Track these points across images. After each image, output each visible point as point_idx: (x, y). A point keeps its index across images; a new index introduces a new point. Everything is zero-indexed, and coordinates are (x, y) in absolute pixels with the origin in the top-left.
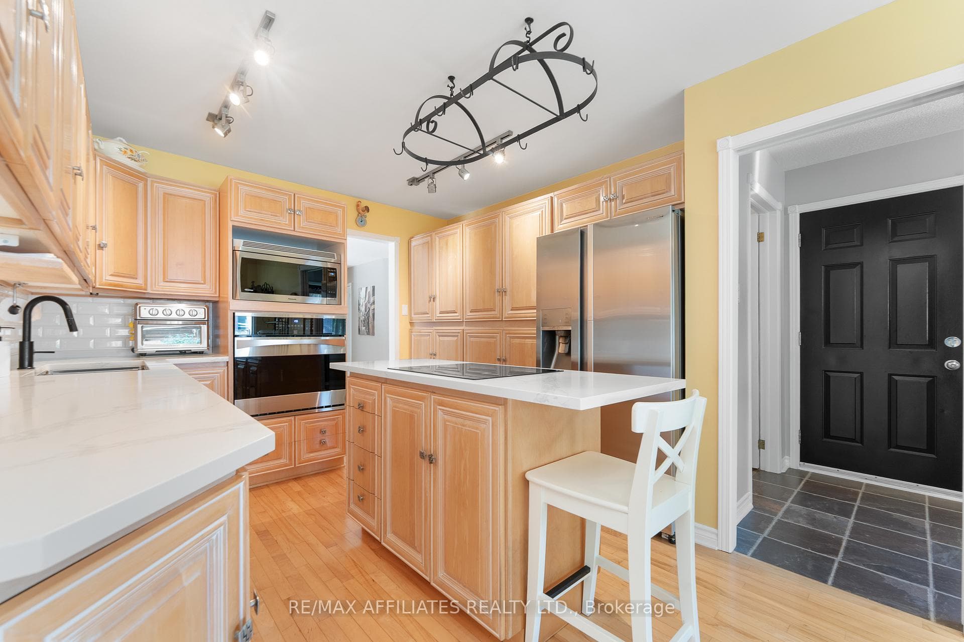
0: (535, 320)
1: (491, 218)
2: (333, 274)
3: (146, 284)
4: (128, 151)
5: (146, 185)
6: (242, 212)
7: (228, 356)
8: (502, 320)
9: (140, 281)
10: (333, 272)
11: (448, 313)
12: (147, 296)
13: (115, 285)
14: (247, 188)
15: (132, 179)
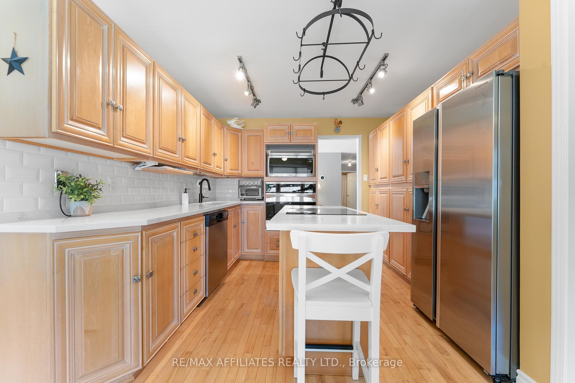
0: (412, 182)
1: (401, 113)
2: (311, 161)
3: (242, 172)
4: (237, 122)
5: (242, 134)
6: (269, 138)
7: (264, 201)
8: (407, 182)
9: (240, 171)
10: (311, 160)
11: (383, 179)
12: (243, 177)
13: (231, 174)
14: (271, 127)
15: (237, 133)
